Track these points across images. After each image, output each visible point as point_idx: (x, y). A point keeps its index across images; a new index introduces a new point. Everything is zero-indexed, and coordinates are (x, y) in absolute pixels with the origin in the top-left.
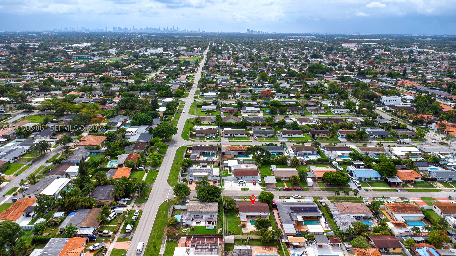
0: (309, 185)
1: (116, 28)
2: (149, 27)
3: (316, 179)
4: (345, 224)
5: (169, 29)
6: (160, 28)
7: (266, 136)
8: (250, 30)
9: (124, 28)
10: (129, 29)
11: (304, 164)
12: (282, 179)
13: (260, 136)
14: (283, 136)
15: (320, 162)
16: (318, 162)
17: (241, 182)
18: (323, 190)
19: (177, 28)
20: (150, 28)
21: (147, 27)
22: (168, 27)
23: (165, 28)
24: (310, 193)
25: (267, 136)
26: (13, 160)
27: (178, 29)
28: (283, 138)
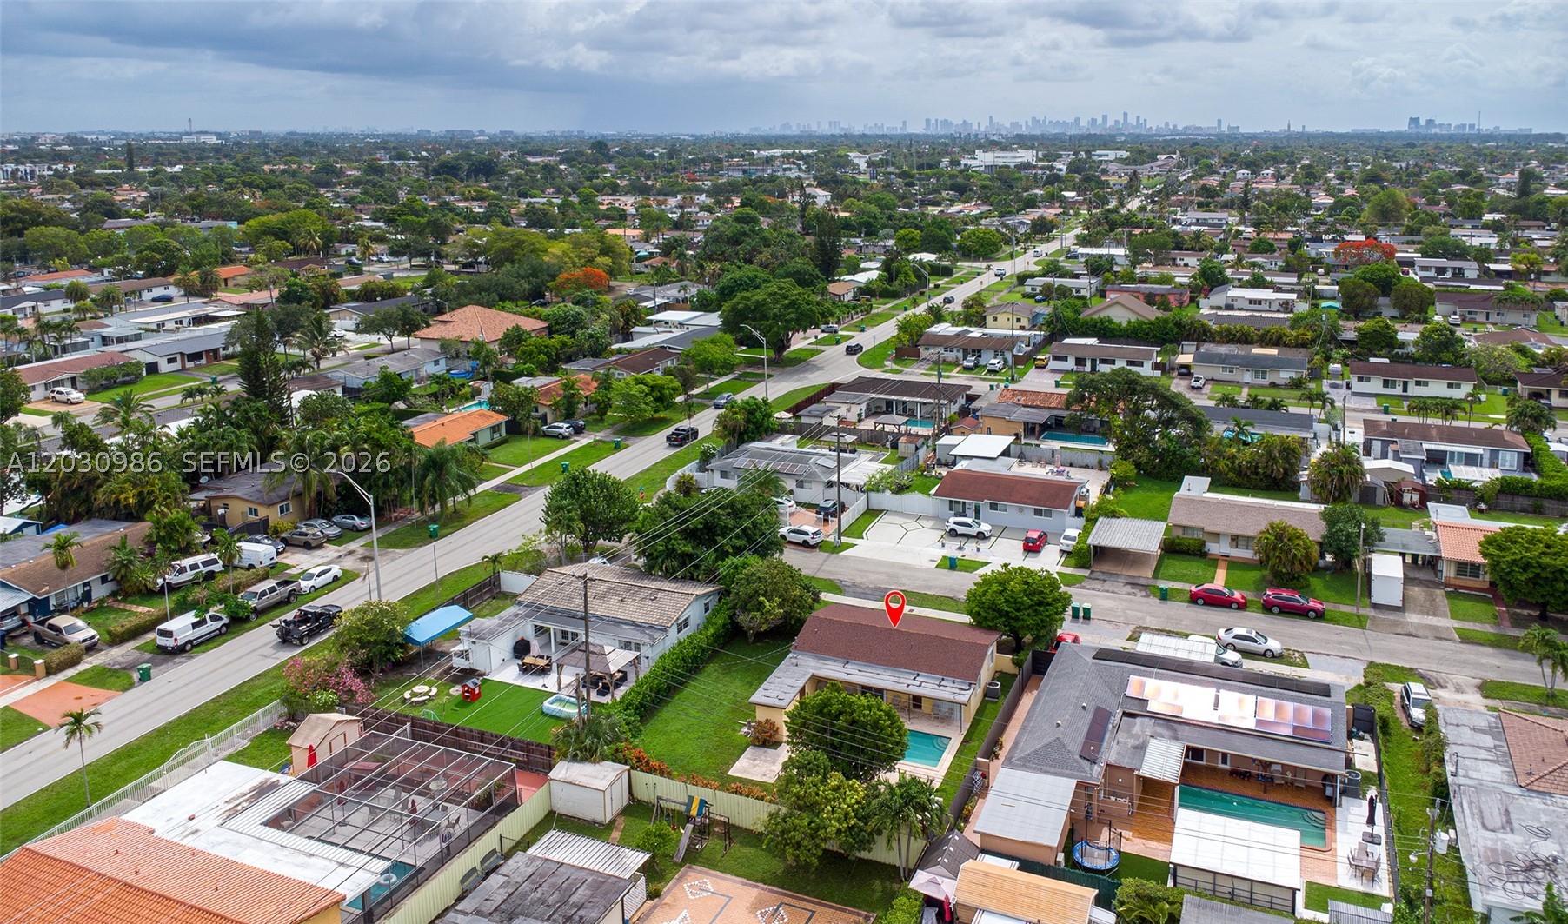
0: (1378, 596)
1: (933, 121)
2: (1042, 119)
3: (1448, 572)
4: (1531, 867)
5: (1110, 123)
6: (1077, 120)
7: (1260, 381)
8: (1423, 122)
9: (957, 121)
10: (975, 127)
11: (1406, 498)
12: (1214, 548)
13: (1227, 376)
14: (1357, 386)
15: (1521, 502)
16: (1504, 501)
17: (961, 530)
18: (1466, 638)
19: (1138, 118)
20: (1044, 121)
21: (1034, 119)
22: (1105, 118)
23: (1094, 121)
24: (1362, 642)
25: (1266, 382)
26: (171, 361)
27: (1142, 121)
28: (1356, 394)
